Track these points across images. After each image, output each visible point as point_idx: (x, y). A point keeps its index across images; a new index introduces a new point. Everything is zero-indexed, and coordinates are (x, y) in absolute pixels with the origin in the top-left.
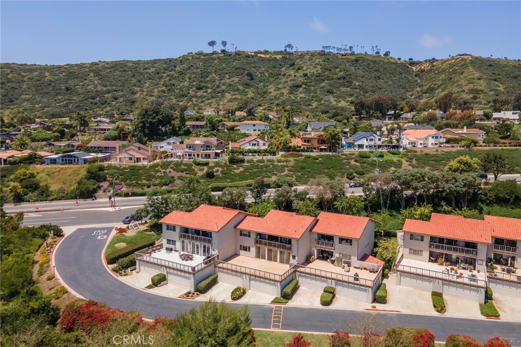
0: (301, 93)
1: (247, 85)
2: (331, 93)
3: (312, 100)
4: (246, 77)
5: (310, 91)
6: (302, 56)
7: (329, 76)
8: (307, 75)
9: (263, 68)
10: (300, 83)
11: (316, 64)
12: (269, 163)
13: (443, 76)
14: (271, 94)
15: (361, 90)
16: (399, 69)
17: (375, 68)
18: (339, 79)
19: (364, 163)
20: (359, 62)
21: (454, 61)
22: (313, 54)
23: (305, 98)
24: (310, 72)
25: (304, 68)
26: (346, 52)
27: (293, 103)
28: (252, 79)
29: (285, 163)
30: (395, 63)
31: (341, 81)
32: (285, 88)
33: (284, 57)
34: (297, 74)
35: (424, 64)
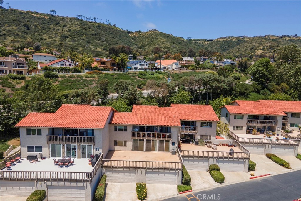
0: (68, 41)
1: (25, 33)
2: (89, 43)
3: (78, 46)
4: (24, 27)
5: (75, 41)
6: (63, 19)
7: (86, 33)
8: (71, 31)
9: (35, 23)
10: (67, 35)
11: (76, 24)
12: (79, 78)
13: (147, 40)
14: (47, 40)
15: (107, 43)
16: (123, 34)
17: (110, 32)
18: (93, 35)
19: (145, 78)
20: (101, 27)
21: (151, 33)
22: (71, 19)
23: (73, 44)
24: (73, 29)
25: (68, 26)
26: (92, 21)
27: (65, 47)
28: (28, 29)
29: (91, 79)
30: (120, 31)
31: (94, 36)
32: (56, 37)
33: (51, 18)
34: (64, 29)
35: (135, 33)
